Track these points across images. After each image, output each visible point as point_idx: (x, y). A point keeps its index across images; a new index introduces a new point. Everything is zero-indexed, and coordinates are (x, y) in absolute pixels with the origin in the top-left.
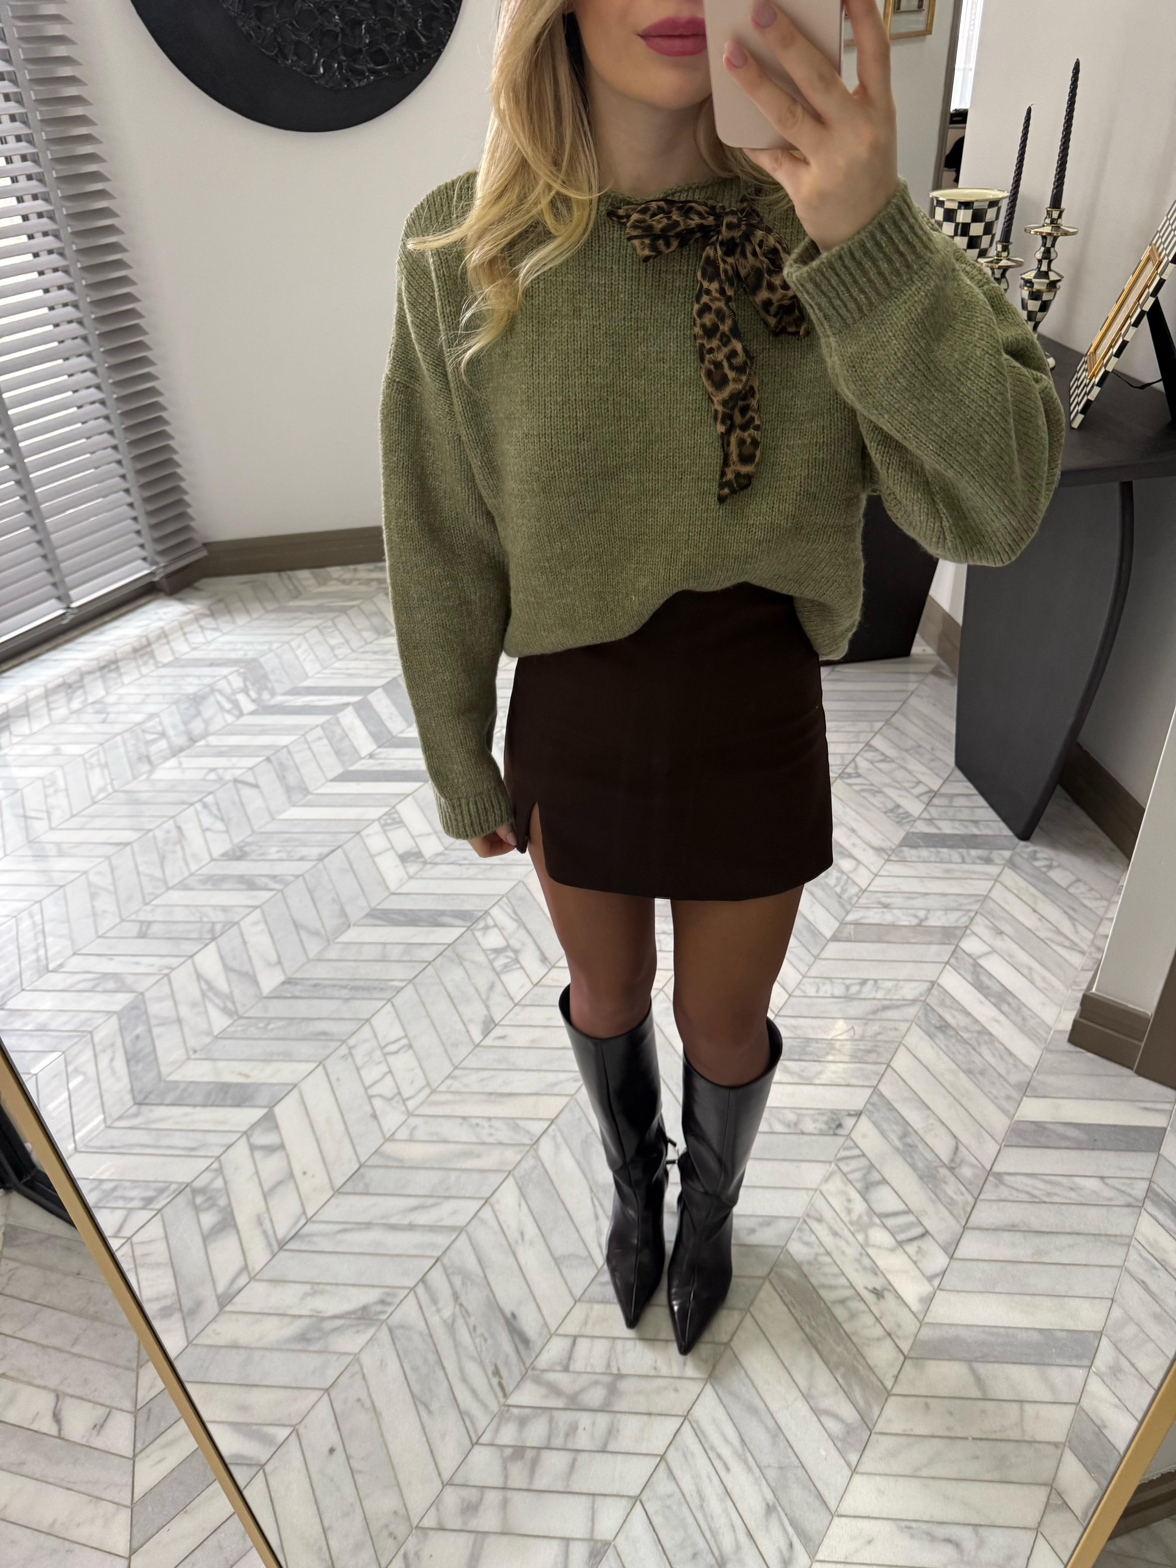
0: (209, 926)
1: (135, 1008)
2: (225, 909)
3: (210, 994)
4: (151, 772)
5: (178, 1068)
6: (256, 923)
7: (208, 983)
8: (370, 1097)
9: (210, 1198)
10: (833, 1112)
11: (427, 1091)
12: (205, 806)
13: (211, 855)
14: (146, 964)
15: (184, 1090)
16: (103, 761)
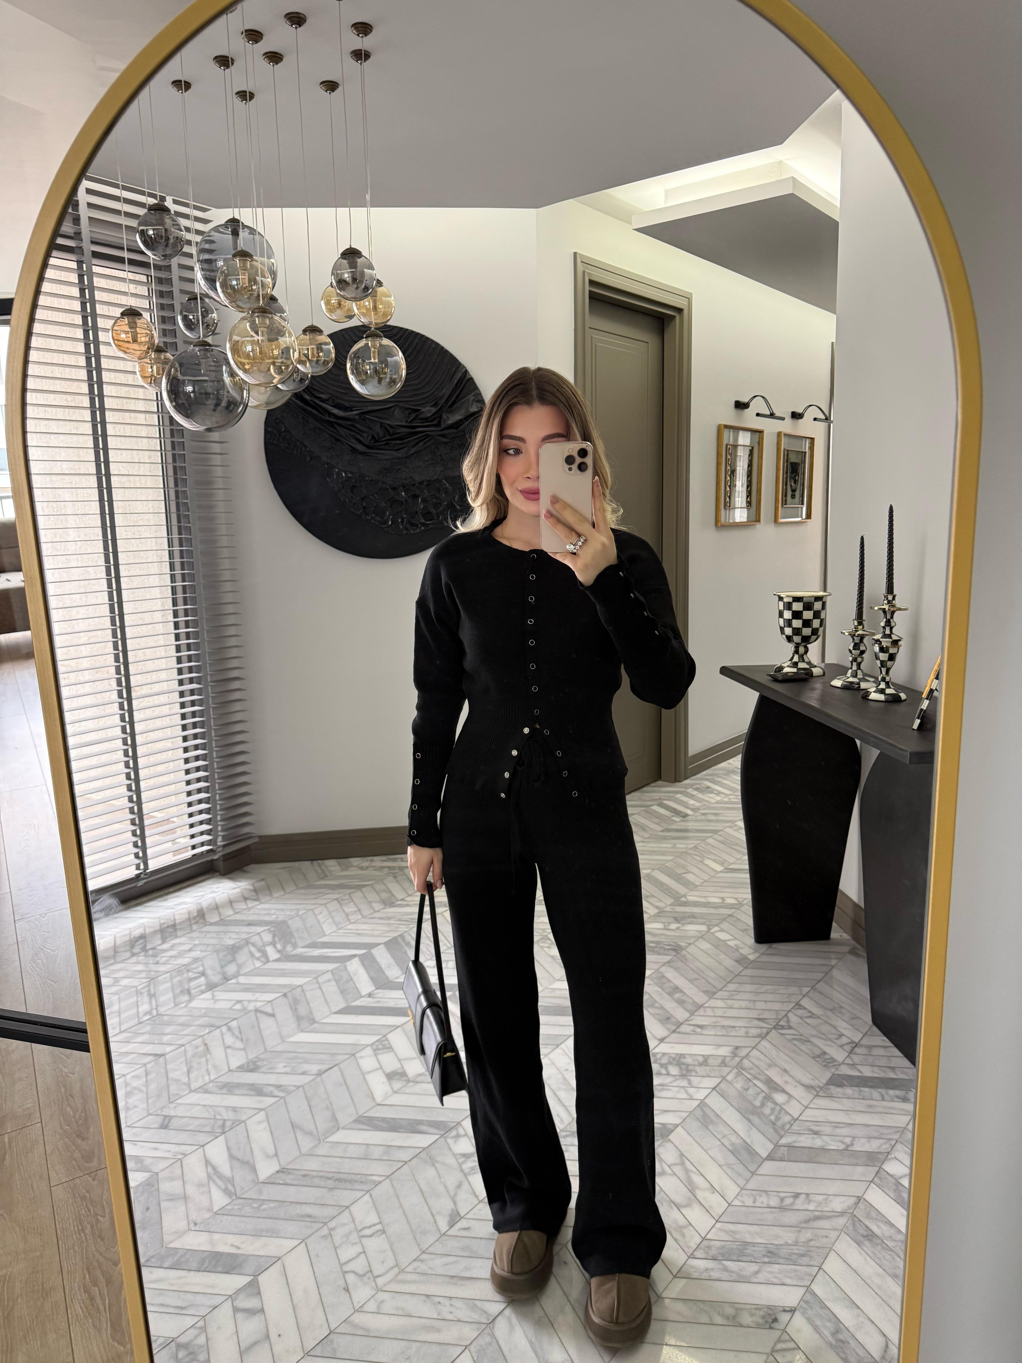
0: (221, 1122)
1: (148, 1185)
2: (234, 1109)
3: (215, 1178)
4: (189, 1001)
5: (179, 1237)
6: (260, 1123)
7: (214, 1168)
8: (345, 1273)
9: (191, 1353)
10: (769, 1307)
11: (396, 1270)
12: (229, 1029)
13: (229, 1067)
14: (163, 1150)
15: (182, 1256)
16: (152, 992)
